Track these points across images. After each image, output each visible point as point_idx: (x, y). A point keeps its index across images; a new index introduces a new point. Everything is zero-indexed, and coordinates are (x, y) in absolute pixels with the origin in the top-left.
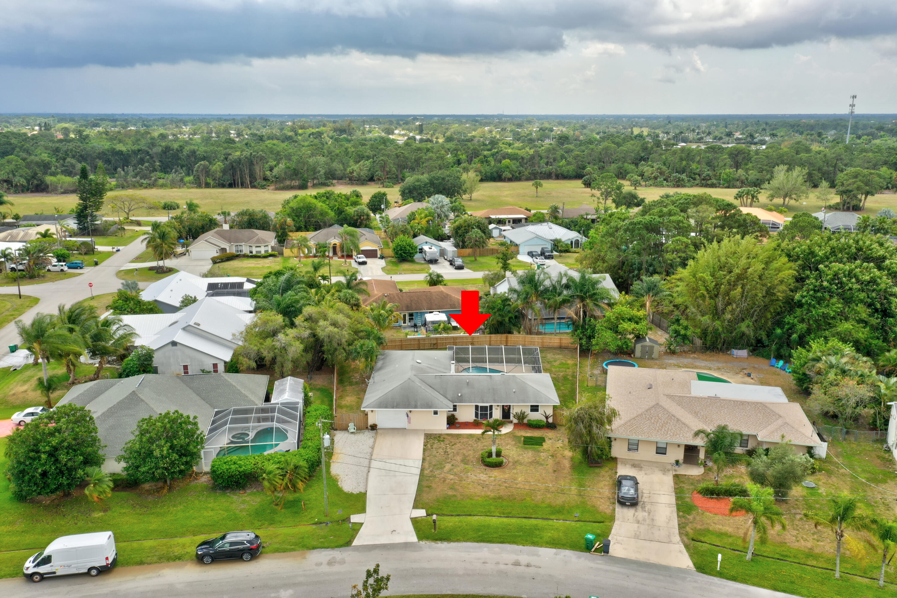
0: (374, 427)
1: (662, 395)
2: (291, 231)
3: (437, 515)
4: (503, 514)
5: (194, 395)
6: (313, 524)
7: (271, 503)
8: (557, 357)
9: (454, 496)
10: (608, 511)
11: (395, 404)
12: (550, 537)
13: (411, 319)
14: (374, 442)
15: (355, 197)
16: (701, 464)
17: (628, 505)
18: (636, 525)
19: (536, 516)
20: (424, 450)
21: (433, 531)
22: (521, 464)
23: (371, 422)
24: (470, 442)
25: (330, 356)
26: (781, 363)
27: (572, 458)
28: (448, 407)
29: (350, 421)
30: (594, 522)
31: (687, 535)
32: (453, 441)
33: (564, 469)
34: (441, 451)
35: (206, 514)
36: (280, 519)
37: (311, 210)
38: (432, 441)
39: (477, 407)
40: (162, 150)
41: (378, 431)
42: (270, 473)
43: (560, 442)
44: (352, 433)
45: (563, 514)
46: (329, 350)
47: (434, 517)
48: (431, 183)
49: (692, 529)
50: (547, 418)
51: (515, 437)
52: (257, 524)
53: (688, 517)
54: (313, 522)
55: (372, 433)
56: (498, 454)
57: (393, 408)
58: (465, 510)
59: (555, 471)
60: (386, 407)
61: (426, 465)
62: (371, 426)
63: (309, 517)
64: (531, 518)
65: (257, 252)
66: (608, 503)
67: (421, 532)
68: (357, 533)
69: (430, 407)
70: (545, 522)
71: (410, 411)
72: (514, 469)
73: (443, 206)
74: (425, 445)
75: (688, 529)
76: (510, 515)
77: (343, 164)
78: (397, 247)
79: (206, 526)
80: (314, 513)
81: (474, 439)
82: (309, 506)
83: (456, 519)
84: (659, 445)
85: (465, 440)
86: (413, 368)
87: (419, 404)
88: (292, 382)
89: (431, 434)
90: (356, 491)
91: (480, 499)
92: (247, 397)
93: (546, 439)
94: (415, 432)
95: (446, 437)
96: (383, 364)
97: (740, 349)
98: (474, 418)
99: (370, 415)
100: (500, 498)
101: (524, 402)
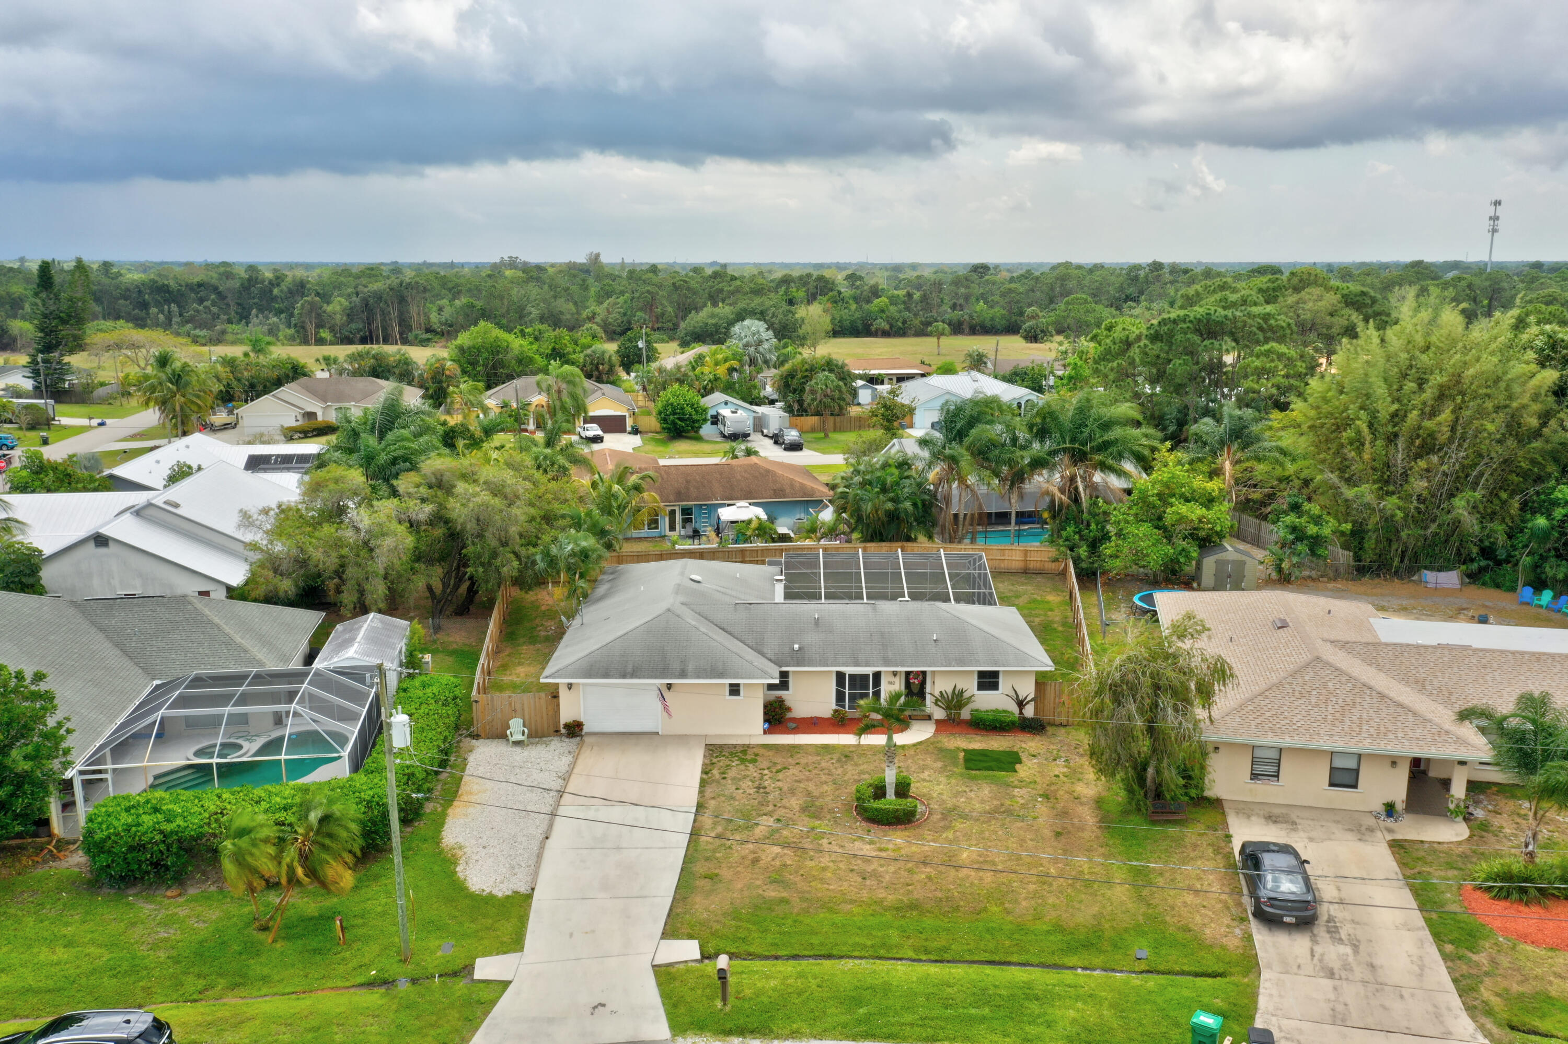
0: (574, 729)
1: (1319, 641)
3: (732, 956)
4: (927, 951)
5: (107, 645)
6: (361, 985)
7: (247, 925)
8: (1020, 588)
9: (783, 901)
10: (1233, 942)
11: (630, 669)
12: (1074, 1021)
13: (686, 521)
14: (573, 765)
15: (589, 338)
16: (1456, 813)
17: (1289, 925)
18: (1327, 983)
19: (1023, 959)
20: (703, 783)
21: (719, 1004)
22: (964, 817)
23: (566, 715)
24: (824, 764)
25: (481, 570)
26: (1547, 595)
27: (1099, 803)
28: (765, 674)
29: (514, 713)
30: (1197, 975)
31: (1489, 1012)
32: (779, 760)
33: (1082, 829)
34: (746, 784)
35: (44, 955)
36: (266, 971)
37: (498, 352)
38: (723, 762)
39: (840, 676)
40: (242, 284)
41: (586, 739)
42: (243, 832)
43: (1060, 762)
44: (517, 743)
45: (1101, 951)
46: (479, 556)
47: (723, 961)
49: (1498, 995)
50: (1021, 704)
51: (942, 751)
52: (192, 984)
53: (1475, 957)
54: (360, 980)
55: (569, 744)
56: (902, 790)
57: (624, 676)
58: (815, 940)
59: (1058, 834)
60: (606, 675)
61: (707, 820)
62: (567, 726)
63: (354, 963)
64: (1009, 963)
66: (1227, 920)
67: (682, 1010)
68: (486, 1014)
69: (721, 675)
70: (1051, 977)
71: (669, 686)
72: (946, 828)
73: (760, 342)
74: (705, 772)
75: (1485, 993)
76: (947, 956)
77: (576, 304)
78: (665, 409)
79: (36, 992)
80: (370, 951)
81: (835, 756)
82: (361, 931)
83: (789, 968)
84: (1339, 763)
85: (811, 759)
86: (679, 589)
87: (690, 668)
88: (377, 624)
89: (722, 747)
90: (502, 891)
91: (856, 910)
92: (246, 651)
93: (1024, 757)
94: (682, 740)
95: (761, 751)
96: (609, 589)
97: (1440, 570)
98: (834, 707)
99: (565, 697)
100: (914, 906)
101: (961, 662)
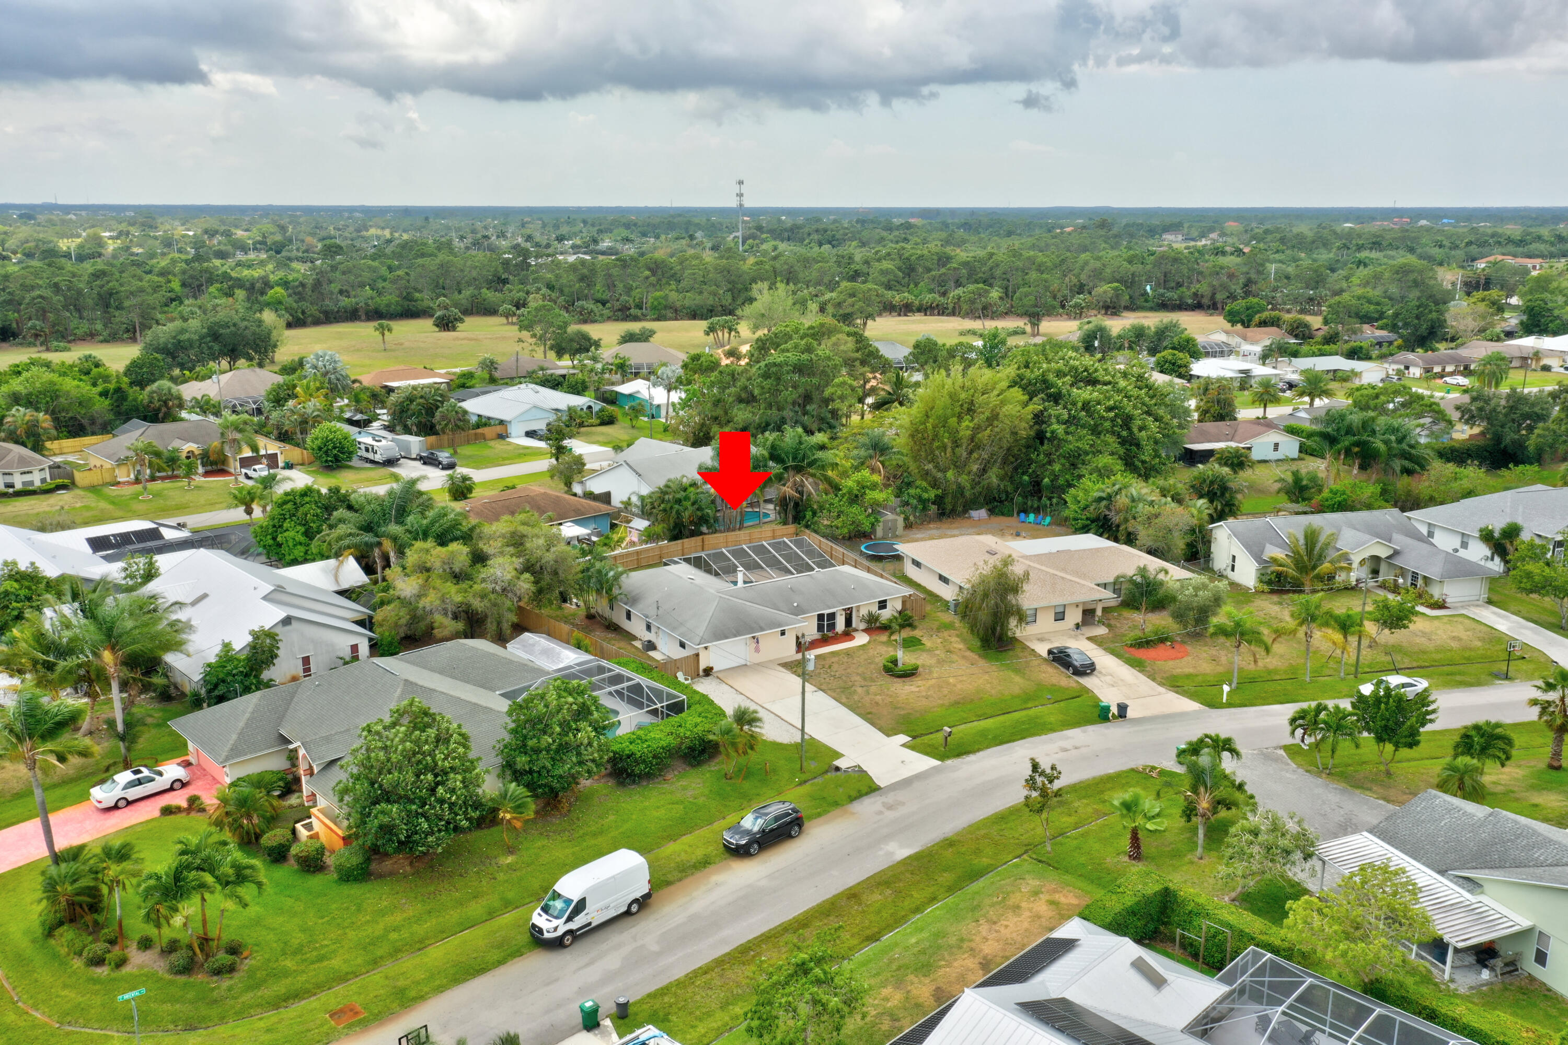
0: (708, 672)
2: (50, 439)
4: (979, 716)
6: (799, 785)
7: (719, 779)
9: (908, 714)
10: (1074, 685)
17: (1088, 673)
19: (1015, 709)
23: (703, 665)
26: (1032, 517)
29: (678, 669)
30: (1073, 698)
31: (1164, 684)
36: (755, 792)
43: (936, 638)
45: (1035, 701)
48: (214, 334)
49: (1164, 679)
53: (1147, 669)
54: (796, 783)
55: (712, 679)
59: (972, 665)
60: (727, 638)
62: (704, 671)
63: (784, 779)
64: (1013, 712)
65: (24, 483)
67: (932, 755)
68: (868, 776)
69: (776, 627)
70: (1032, 712)
71: (753, 638)
72: (928, 674)
74: (798, 676)
76: (990, 716)
80: (784, 774)
84: (1057, 611)
90: (798, 740)
93: (920, 638)
94: (767, 664)
97: (977, 509)
98: (818, 633)
99: (702, 655)
100: (956, 703)
101: (873, 598)
